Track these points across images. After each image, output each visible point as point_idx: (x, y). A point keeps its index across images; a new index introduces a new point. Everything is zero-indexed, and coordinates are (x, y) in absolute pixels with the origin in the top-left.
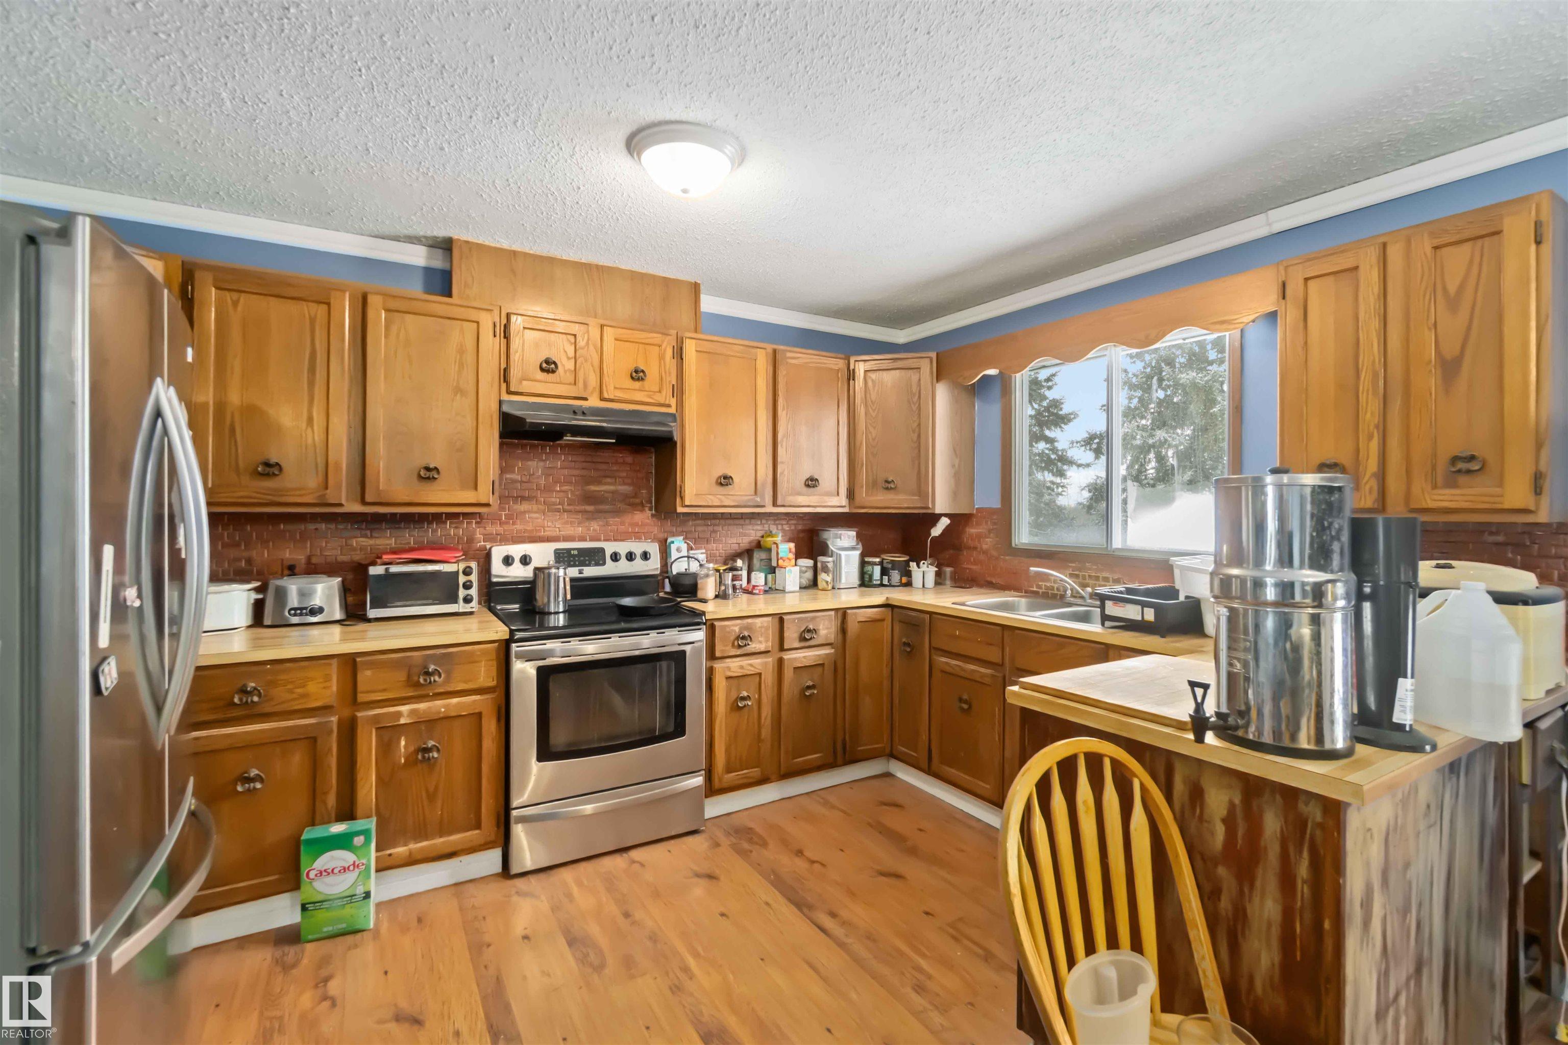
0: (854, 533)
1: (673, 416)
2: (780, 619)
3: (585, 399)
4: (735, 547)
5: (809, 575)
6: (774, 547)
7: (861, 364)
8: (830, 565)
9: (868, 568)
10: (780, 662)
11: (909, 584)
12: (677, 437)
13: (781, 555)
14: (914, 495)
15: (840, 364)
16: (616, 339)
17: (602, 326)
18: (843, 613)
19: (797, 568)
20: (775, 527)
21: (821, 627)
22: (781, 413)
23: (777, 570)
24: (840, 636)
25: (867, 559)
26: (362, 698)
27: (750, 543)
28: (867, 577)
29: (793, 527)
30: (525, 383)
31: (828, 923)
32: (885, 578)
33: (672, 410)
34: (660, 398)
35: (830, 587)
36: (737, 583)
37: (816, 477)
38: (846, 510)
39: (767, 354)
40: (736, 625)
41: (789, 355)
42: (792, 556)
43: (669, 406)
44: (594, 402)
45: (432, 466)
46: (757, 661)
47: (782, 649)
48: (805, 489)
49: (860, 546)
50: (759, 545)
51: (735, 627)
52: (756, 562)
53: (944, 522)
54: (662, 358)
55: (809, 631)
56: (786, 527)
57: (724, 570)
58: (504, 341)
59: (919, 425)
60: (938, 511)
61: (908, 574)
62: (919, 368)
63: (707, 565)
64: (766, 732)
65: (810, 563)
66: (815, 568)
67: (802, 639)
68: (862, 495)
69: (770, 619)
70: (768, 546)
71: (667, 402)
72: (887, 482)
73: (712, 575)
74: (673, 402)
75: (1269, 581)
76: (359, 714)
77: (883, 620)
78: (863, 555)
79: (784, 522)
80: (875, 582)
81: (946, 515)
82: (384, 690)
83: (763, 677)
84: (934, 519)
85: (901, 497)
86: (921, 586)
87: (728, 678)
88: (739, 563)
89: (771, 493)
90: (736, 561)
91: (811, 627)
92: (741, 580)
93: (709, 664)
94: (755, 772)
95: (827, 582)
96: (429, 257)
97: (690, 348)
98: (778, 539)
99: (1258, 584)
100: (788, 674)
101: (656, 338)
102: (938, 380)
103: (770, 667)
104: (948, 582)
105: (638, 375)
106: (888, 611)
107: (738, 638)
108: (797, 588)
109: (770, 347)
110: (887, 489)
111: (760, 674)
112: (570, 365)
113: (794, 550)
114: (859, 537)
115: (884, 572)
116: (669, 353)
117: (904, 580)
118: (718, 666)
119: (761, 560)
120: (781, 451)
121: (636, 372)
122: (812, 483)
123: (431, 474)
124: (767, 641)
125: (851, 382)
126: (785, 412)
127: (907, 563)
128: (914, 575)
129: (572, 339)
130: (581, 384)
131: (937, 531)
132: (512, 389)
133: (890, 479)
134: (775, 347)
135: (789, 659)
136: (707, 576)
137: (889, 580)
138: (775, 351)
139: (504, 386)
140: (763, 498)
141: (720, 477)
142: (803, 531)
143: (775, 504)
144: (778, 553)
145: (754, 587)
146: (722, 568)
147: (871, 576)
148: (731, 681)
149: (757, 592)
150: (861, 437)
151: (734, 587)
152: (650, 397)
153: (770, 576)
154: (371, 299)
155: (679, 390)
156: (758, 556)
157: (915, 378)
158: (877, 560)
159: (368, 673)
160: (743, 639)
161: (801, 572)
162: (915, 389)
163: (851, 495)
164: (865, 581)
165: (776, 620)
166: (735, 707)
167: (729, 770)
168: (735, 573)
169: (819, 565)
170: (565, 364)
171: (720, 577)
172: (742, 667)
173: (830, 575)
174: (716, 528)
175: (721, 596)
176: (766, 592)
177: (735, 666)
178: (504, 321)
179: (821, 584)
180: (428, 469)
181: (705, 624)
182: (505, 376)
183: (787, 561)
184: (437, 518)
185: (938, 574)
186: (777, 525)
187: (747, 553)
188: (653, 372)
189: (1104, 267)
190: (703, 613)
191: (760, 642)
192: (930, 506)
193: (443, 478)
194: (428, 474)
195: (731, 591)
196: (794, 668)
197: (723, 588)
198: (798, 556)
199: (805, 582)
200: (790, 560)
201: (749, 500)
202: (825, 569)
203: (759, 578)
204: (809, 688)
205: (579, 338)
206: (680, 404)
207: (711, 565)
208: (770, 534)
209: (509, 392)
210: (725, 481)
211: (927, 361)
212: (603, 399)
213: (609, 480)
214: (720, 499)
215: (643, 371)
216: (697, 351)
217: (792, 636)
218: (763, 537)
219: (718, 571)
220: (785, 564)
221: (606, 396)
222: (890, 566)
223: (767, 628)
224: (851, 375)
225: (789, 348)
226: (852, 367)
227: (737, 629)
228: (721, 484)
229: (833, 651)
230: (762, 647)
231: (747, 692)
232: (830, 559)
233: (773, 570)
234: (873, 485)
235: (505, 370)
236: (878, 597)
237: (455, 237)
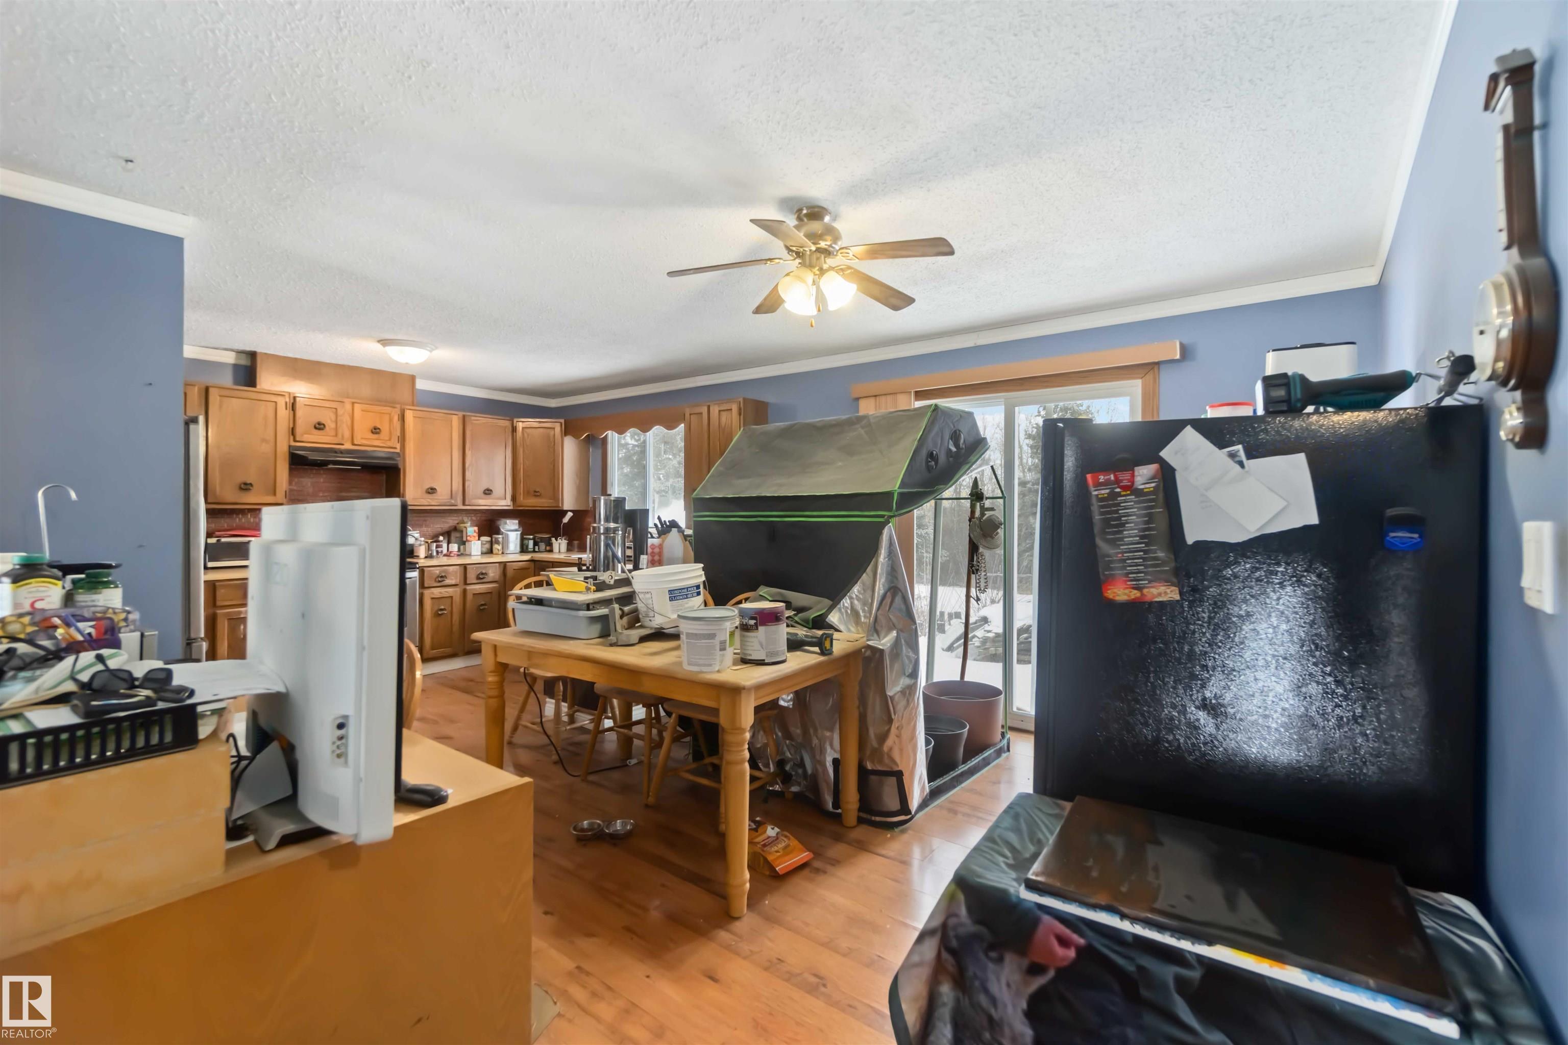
0: (517, 521)
1: (398, 453)
2: (465, 567)
3: (343, 445)
4: (440, 530)
5: (488, 546)
6: (464, 529)
7: (520, 423)
8: (500, 540)
9: (526, 542)
10: (465, 591)
11: (551, 551)
12: (401, 466)
13: (468, 534)
14: (551, 499)
15: (507, 423)
16: (362, 411)
17: (353, 403)
18: (504, 565)
19: (480, 542)
20: (466, 518)
21: (490, 572)
22: (468, 453)
23: (467, 543)
24: (502, 578)
25: (525, 537)
26: (219, 603)
27: (450, 527)
28: (525, 547)
29: (478, 518)
30: (305, 436)
31: (479, 695)
32: (537, 547)
33: (398, 451)
34: (389, 444)
35: (500, 552)
36: (439, 549)
37: (491, 488)
38: (511, 508)
39: (459, 418)
40: (437, 570)
41: (473, 418)
42: (476, 535)
43: (395, 448)
44: (348, 446)
45: (248, 482)
46: (450, 590)
47: (466, 583)
48: (483, 496)
49: (521, 529)
50: (455, 529)
51: (437, 571)
52: (453, 538)
53: (570, 514)
54: (391, 420)
55: (482, 574)
56: (474, 518)
57: (431, 542)
58: (292, 412)
59: (554, 460)
60: (565, 508)
61: (551, 545)
62: (554, 428)
63: (420, 539)
64: (456, 628)
65: (488, 539)
66: (491, 543)
67: (478, 578)
68: (521, 499)
69: (458, 567)
70: (461, 529)
71: (394, 446)
72: (535, 492)
73: (423, 544)
74: (398, 446)
75: (602, 527)
76: (219, 612)
77: (529, 568)
78: (522, 535)
79: (473, 515)
80: (530, 550)
81: (570, 511)
82: (232, 600)
83: (454, 598)
84: (564, 513)
85: (543, 500)
86: (558, 551)
87: (433, 598)
88: (441, 538)
89: (462, 497)
90: (439, 537)
91: (484, 572)
92: (442, 547)
93: (421, 591)
94: (448, 650)
95: (498, 550)
96: (237, 358)
97: (409, 415)
98: (469, 524)
99: (599, 528)
100: (469, 597)
101: (387, 409)
102: (565, 435)
103: (459, 592)
104: (576, 550)
105: (376, 431)
106: (532, 564)
107: (438, 577)
108: (480, 554)
109: (461, 414)
110: (535, 496)
111: (452, 597)
112: (333, 425)
113: (477, 531)
114: (519, 523)
115: (535, 544)
116: (396, 418)
117: (548, 548)
118: (427, 592)
119: (457, 537)
120: (468, 474)
121: (375, 429)
122: (488, 492)
123: (248, 487)
124: (456, 578)
125: (514, 434)
126: (470, 452)
127: (550, 539)
128: (554, 545)
129: (334, 410)
130: (340, 436)
131: (566, 520)
132: (297, 439)
133: (537, 490)
134: (464, 413)
135: (470, 589)
136: (420, 545)
137: (539, 548)
138: (464, 417)
139: (292, 438)
140: (456, 500)
141: (428, 489)
142: (486, 520)
143: (464, 504)
144: (467, 533)
145: (451, 552)
146: (430, 541)
147: (527, 546)
148: (434, 600)
149: (452, 555)
150: (521, 467)
151: (437, 552)
152: (383, 443)
153: (462, 547)
154: (211, 390)
155: (402, 439)
156: (454, 535)
157: (552, 433)
158: (532, 537)
159: (223, 591)
160: (442, 578)
161: (482, 544)
162: (552, 439)
163: (514, 499)
164: (523, 549)
165: (462, 568)
166: (437, 614)
167: (433, 649)
168: (438, 543)
169: (494, 540)
170: (330, 425)
171: (428, 546)
172: (441, 593)
173: (501, 545)
174: (426, 519)
175: (429, 556)
176: (458, 555)
177: (437, 592)
178: (292, 401)
179: (495, 551)
180: (245, 484)
181: (418, 568)
182: (293, 431)
183: (472, 538)
184: (242, 512)
185: (568, 544)
186: (468, 517)
187: (448, 534)
188: (385, 428)
189: (643, 386)
190: (417, 563)
191: (452, 579)
192: (560, 505)
193: (255, 489)
194: (245, 487)
195: (435, 554)
196: (474, 594)
197: (430, 552)
198: (480, 535)
199: (484, 550)
200: (474, 536)
201: (448, 502)
202: (497, 542)
203: (454, 547)
204: (482, 605)
205: (339, 410)
206: (403, 447)
207: (423, 539)
208: (463, 522)
209: (295, 441)
210: (432, 491)
211: (559, 424)
212: (353, 444)
213: (355, 490)
214: (428, 501)
215: (379, 429)
216: (414, 417)
217: (471, 577)
218: (458, 524)
219: (427, 542)
220: (472, 539)
221: (356, 443)
222: (539, 540)
223: (456, 572)
224: (514, 429)
225: (473, 414)
226: (515, 425)
227: (438, 572)
228: (429, 493)
229: (497, 585)
230: (453, 582)
231: (444, 606)
232: (500, 536)
233: (464, 543)
234: (527, 493)
235: (293, 429)
236: (527, 557)
237: (258, 350)
